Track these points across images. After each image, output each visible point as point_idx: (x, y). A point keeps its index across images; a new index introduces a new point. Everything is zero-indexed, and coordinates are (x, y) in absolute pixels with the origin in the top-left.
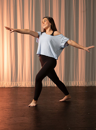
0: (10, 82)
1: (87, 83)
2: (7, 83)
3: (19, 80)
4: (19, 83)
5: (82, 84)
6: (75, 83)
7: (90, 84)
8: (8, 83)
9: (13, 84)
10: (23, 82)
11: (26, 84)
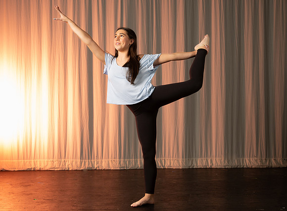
0: (79, 161)
1: (228, 162)
2: (73, 161)
3: (96, 156)
4: (96, 162)
5: (219, 163)
6: (204, 162)
7: (235, 163)
8: (74, 163)
9: (85, 163)
10: (103, 160)
11: (109, 164)
